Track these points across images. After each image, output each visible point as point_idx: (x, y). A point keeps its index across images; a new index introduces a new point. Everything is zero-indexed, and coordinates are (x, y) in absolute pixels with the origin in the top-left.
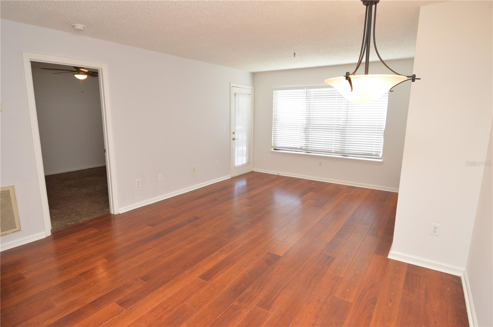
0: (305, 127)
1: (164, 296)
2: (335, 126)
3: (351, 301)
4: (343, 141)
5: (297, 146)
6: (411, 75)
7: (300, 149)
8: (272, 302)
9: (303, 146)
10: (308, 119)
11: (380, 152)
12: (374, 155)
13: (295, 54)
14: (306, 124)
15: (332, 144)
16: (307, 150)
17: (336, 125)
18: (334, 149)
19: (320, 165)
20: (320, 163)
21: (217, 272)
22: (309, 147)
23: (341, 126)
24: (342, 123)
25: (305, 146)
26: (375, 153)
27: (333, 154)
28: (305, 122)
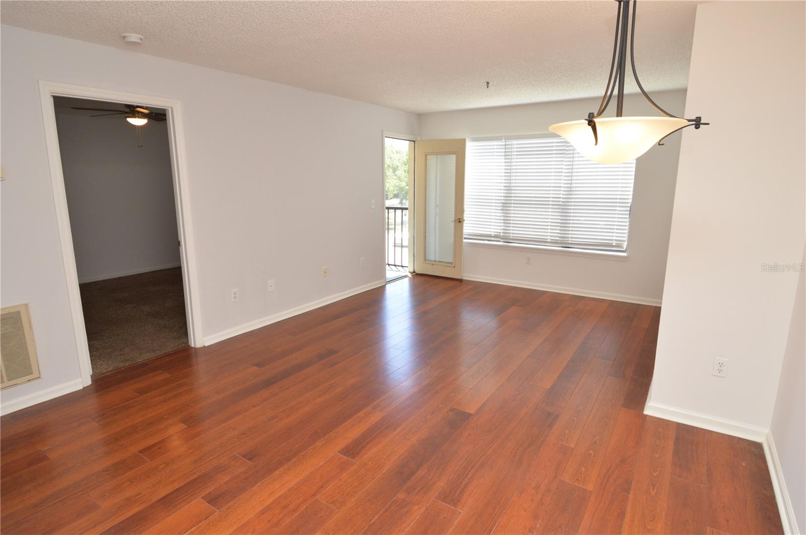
0: (504, 202)
1: (282, 486)
2: (551, 199)
3: (590, 487)
4: (564, 225)
5: (491, 232)
6: (694, 118)
7: (496, 236)
8: (462, 492)
9: (500, 233)
10: (508, 189)
11: (624, 241)
12: (614, 246)
13: (488, 83)
14: (504, 196)
15: (548, 229)
16: (507, 239)
17: (553, 198)
18: (550, 236)
19: (528, 262)
20: (528, 258)
21: (368, 443)
22: (510, 233)
23: (561, 200)
24: (563, 194)
25: (503, 233)
26: (616, 243)
27: (548, 244)
28: (504, 193)
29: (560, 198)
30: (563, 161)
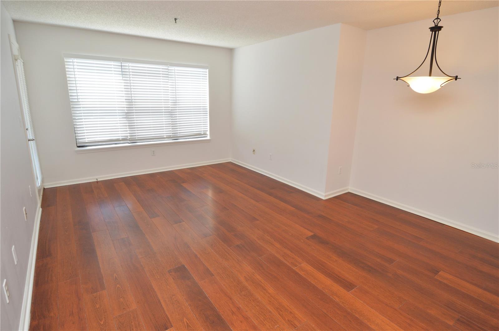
0: (126, 111)
2: (163, 108)
4: (174, 125)
5: (119, 136)
7: (123, 140)
9: (128, 136)
10: (130, 101)
11: (207, 131)
13: (175, 19)
14: (126, 107)
15: (163, 129)
16: (133, 141)
17: (164, 107)
18: (166, 134)
19: (154, 154)
20: (153, 152)
22: (135, 136)
23: (170, 108)
24: (171, 105)
25: (130, 136)
26: (203, 133)
27: (166, 139)
28: (126, 105)
29: (169, 107)
30: (168, 82)
